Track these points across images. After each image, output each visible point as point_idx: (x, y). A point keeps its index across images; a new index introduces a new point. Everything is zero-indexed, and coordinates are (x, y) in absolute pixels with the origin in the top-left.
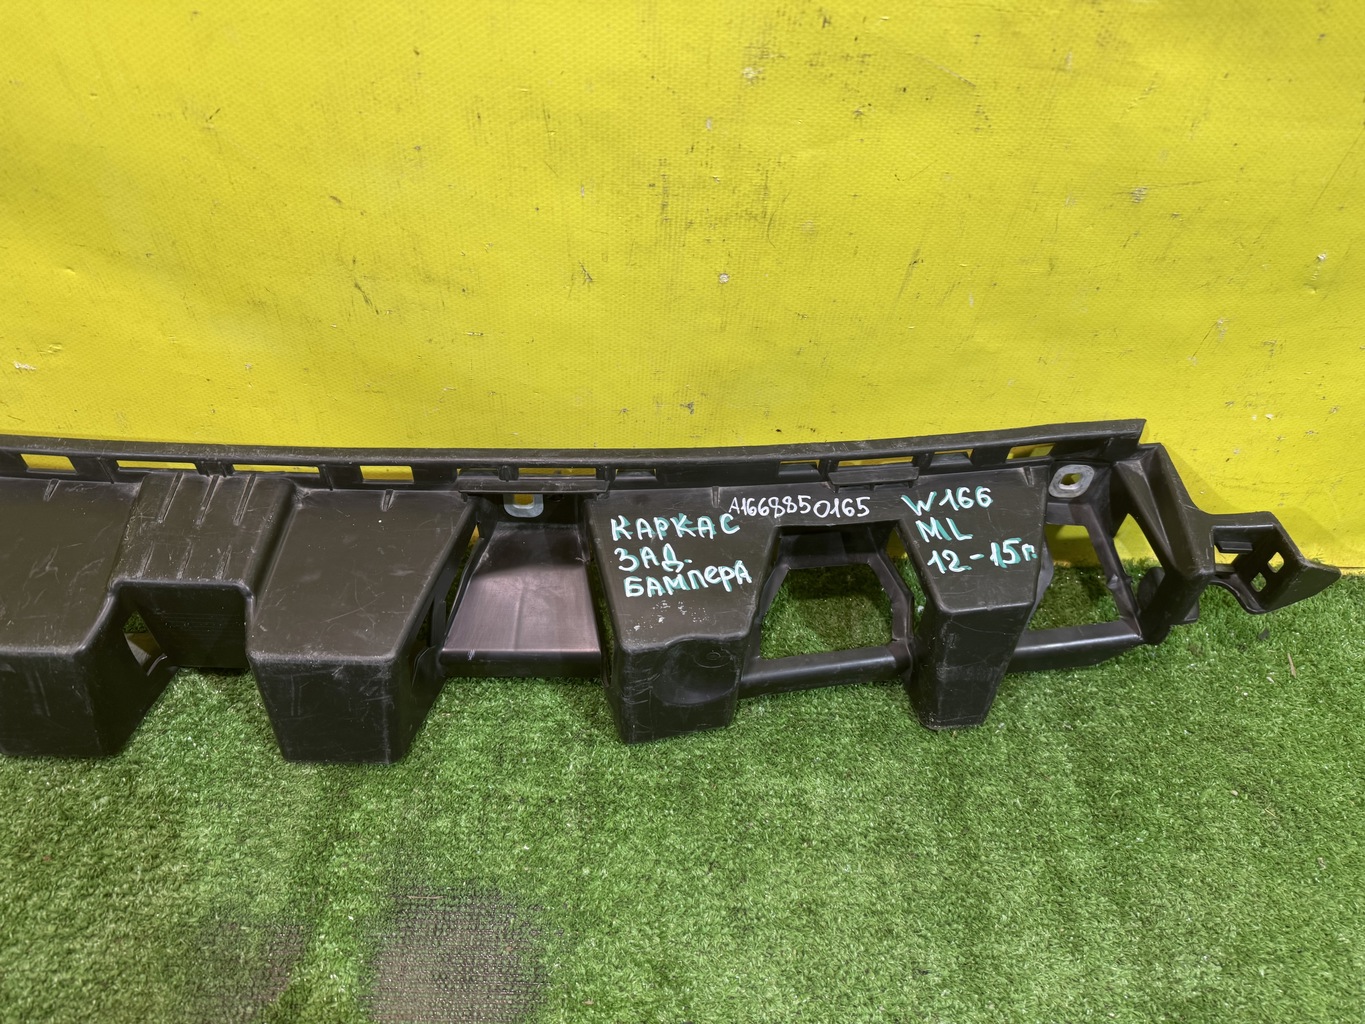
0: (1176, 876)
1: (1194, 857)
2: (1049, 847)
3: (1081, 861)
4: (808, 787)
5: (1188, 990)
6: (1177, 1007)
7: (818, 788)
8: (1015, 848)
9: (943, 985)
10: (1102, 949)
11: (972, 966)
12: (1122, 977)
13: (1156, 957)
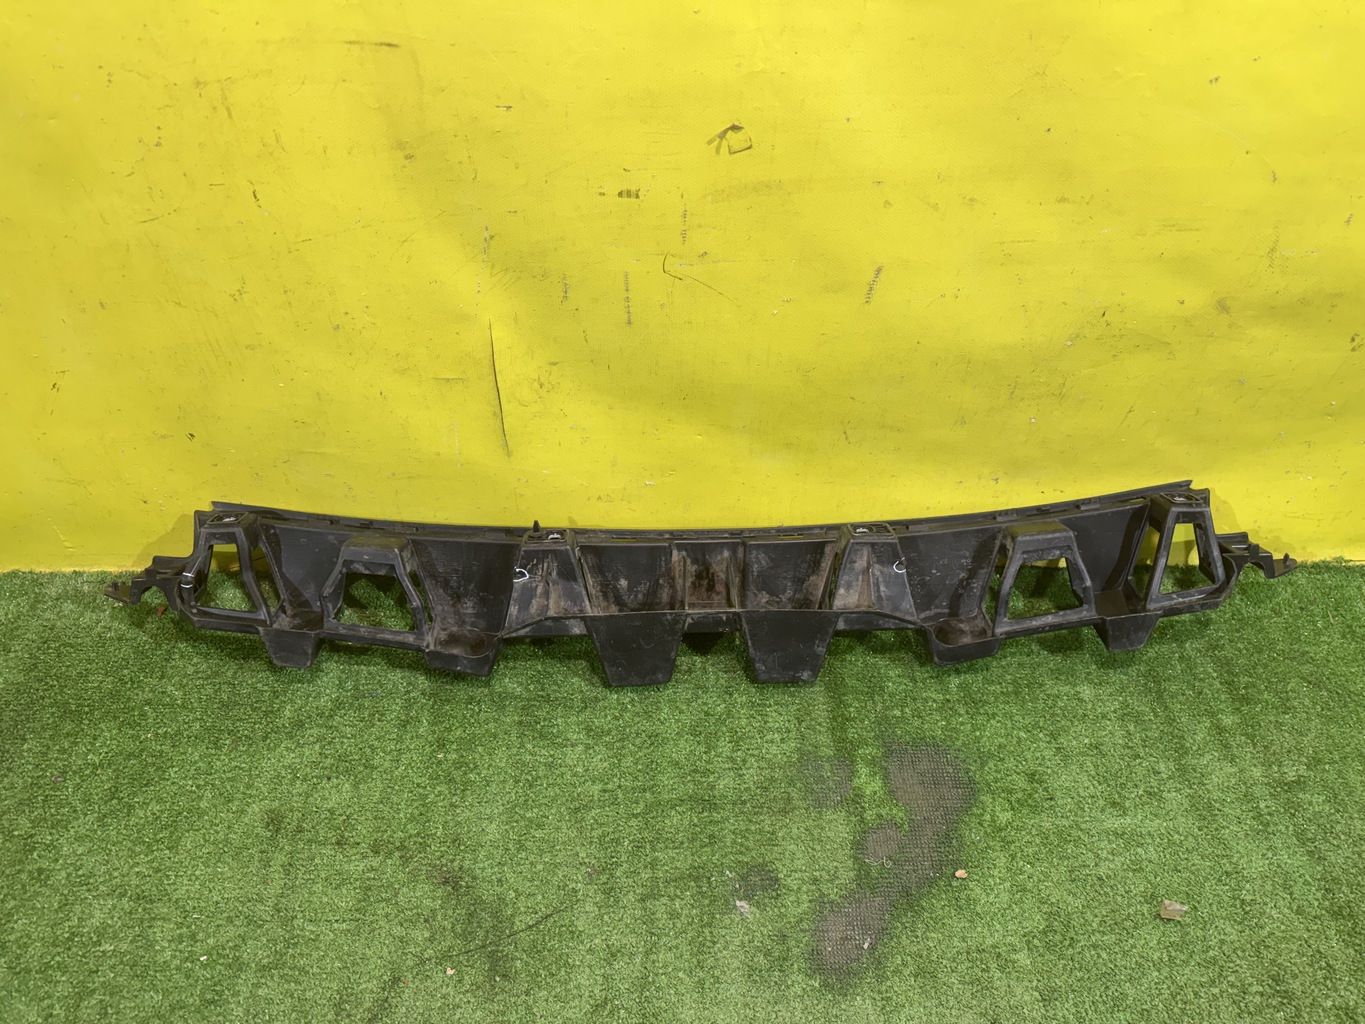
0: (1279, 725)
1: (1287, 717)
2: (1212, 715)
3: (1228, 720)
4: (1081, 690)
5: (1291, 776)
6: (1286, 784)
7: (1086, 692)
8: (1194, 715)
9: (1170, 778)
10: (1245, 760)
11: (1182, 770)
12: (1257, 772)
13: (1273, 763)
